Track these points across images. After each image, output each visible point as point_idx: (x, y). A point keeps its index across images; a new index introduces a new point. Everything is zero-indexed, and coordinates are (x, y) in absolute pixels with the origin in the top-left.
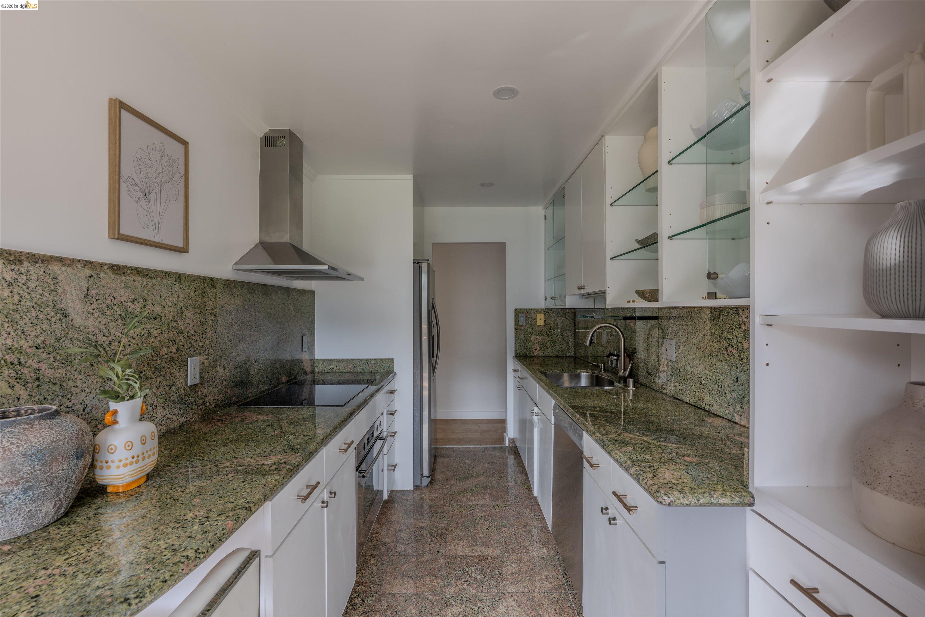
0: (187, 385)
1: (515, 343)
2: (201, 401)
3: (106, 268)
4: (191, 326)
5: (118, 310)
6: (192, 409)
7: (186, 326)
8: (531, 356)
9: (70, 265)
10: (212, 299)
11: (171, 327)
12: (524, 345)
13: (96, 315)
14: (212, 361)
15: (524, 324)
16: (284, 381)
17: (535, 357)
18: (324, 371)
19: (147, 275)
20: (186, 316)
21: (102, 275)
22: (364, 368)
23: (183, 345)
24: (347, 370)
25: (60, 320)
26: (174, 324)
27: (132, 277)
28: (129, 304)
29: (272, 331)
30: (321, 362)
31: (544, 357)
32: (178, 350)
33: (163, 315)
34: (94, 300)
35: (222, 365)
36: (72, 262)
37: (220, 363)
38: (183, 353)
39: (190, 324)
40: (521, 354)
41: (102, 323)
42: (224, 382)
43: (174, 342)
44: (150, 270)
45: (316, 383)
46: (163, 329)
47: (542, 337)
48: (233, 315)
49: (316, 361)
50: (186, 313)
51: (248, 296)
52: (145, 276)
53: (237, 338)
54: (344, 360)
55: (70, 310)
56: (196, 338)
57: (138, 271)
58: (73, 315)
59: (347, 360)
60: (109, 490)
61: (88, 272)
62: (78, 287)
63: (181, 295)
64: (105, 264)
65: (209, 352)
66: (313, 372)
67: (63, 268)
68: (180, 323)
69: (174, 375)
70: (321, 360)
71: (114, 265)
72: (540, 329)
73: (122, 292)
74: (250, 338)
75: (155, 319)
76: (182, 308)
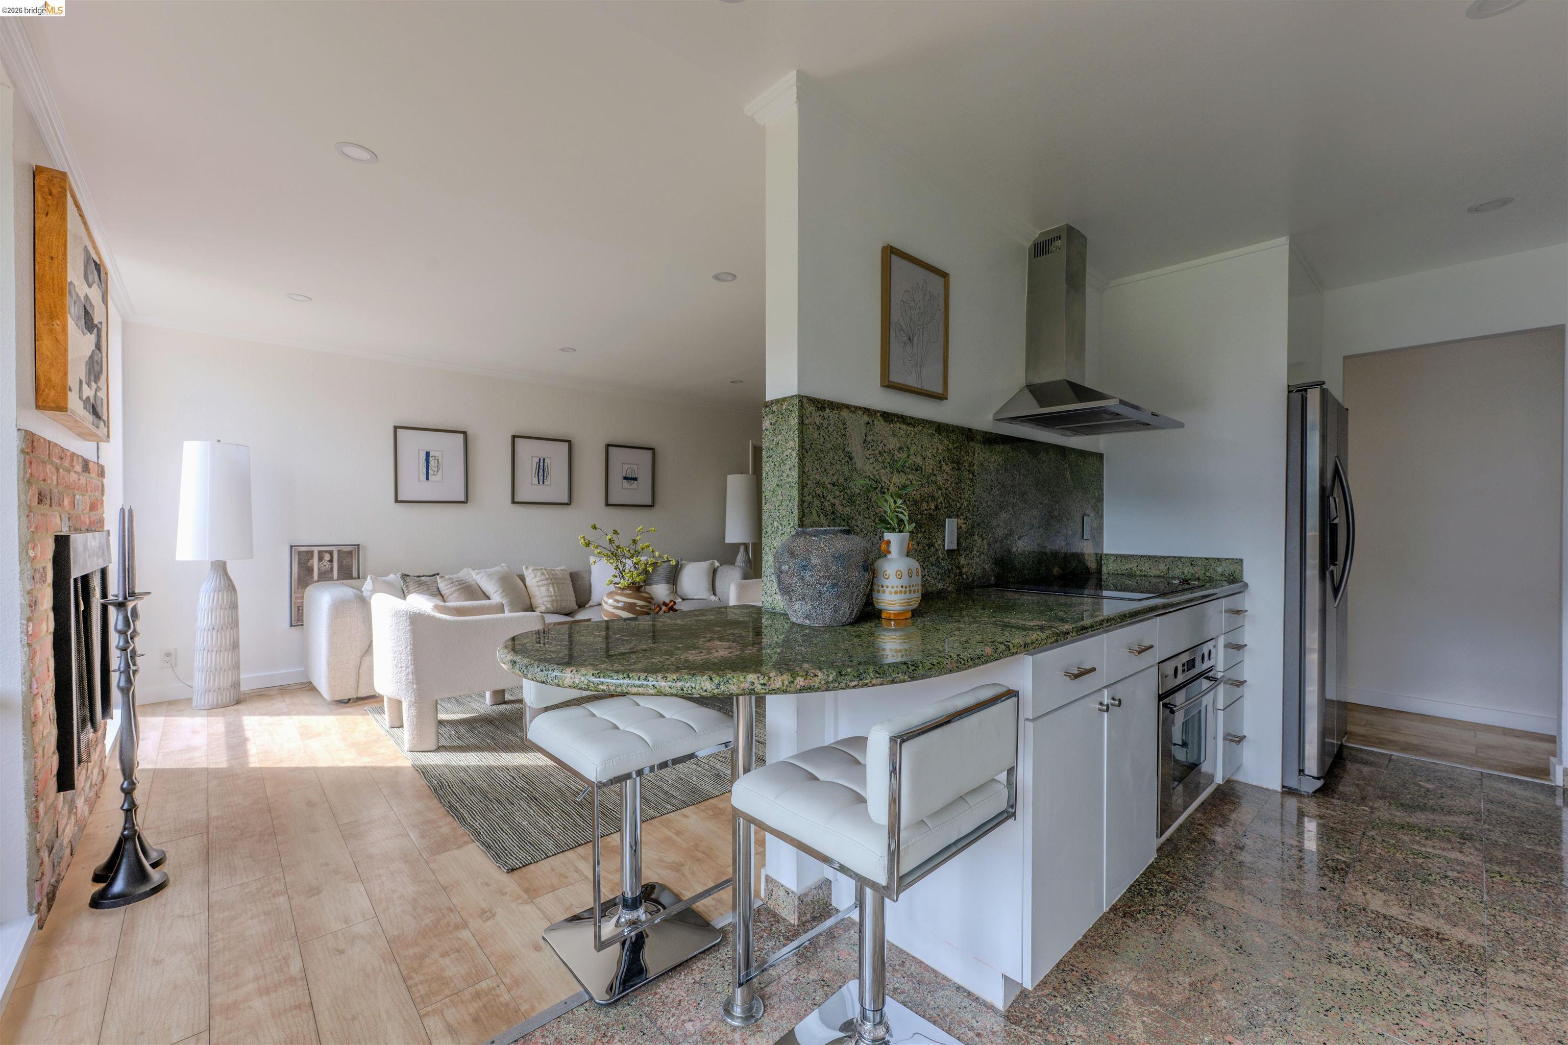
0: (944, 548)
2: (958, 571)
3: (879, 415)
4: (949, 482)
5: (887, 457)
6: (949, 577)
7: (944, 482)
9: (854, 412)
10: (971, 454)
11: (931, 482)
13: (871, 461)
14: (969, 527)
16: (1056, 574)
18: (1116, 572)
19: (910, 423)
20: (944, 471)
21: (876, 422)
22: (1186, 572)
23: (941, 503)
24: (1154, 572)
25: (848, 462)
26: (933, 478)
27: (898, 425)
28: (896, 453)
29: (1041, 504)
30: (1113, 558)
32: (937, 507)
33: (923, 467)
34: (870, 446)
35: (980, 533)
36: (856, 409)
38: (941, 512)
41: (876, 469)
42: (983, 556)
43: (934, 498)
44: (913, 418)
45: (1103, 588)
46: (924, 482)
48: (993, 475)
49: (1104, 557)
50: (944, 467)
51: (1011, 454)
52: (908, 424)
53: (997, 505)
54: (1149, 557)
55: (854, 454)
56: (954, 498)
57: (903, 419)
58: (856, 459)
59: (1155, 557)
60: (884, 615)
61: (866, 418)
62: (859, 432)
63: (941, 447)
64: (878, 411)
65: (967, 516)
66: (1099, 571)
67: (850, 415)
68: (939, 478)
69: (933, 534)
70: (1112, 555)
71: (885, 413)
73: (891, 439)
74: (1013, 507)
75: (917, 470)
76: (940, 462)
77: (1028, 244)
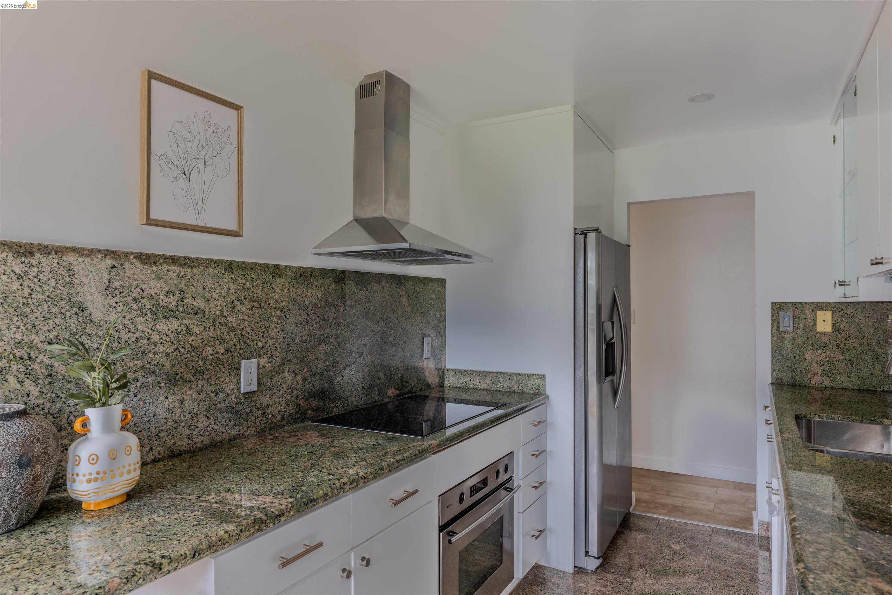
0: (239, 392)
1: (772, 362)
2: (260, 412)
3: (132, 257)
4: (246, 322)
5: (147, 303)
6: (247, 420)
7: (239, 322)
8: (805, 386)
9: (87, 256)
10: (278, 290)
11: (218, 324)
12: (789, 365)
13: (119, 309)
14: (277, 365)
15: (791, 329)
16: (391, 395)
17: (813, 388)
18: (455, 386)
19: (186, 264)
20: (239, 311)
21: (127, 265)
22: (505, 385)
23: (235, 345)
24: (483, 386)
25: (76, 314)
26: (223, 320)
27: (165, 267)
28: (162, 297)
29: (372, 331)
30: (452, 373)
31: (832, 388)
32: (227, 350)
33: (207, 310)
34: (117, 292)
35: (291, 370)
36: (91, 253)
37: (289, 368)
38: (235, 354)
39: (245, 320)
40: (785, 381)
41: (127, 317)
42: (295, 392)
43: (222, 341)
44: (189, 258)
45: (445, 400)
46: (208, 326)
47: (828, 353)
48: (309, 309)
49: (446, 372)
50: (239, 306)
51: (333, 286)
52: (181, 265)
53: (315, 338)
54: (479, 373)
55: (88, 304)
56: (254, 337)
57: (173, 259)
58: (91, 309)
59: (484, 372)
60: (84, 506)
61: (109, 262)
62: (97, 279)
63: (233, 287)
64: (131, 253)
65: (273, 354)
66: (441, 385)
67: (80, 259)
68: (230, 319)
69: (222, 380)
70: (452, 370)
71: (142, 254)
72: (825, 339)
73: (153, 284)
74: (336, 339)
75: (196, 314)
76: (233, 301)
77: (357, 84)
